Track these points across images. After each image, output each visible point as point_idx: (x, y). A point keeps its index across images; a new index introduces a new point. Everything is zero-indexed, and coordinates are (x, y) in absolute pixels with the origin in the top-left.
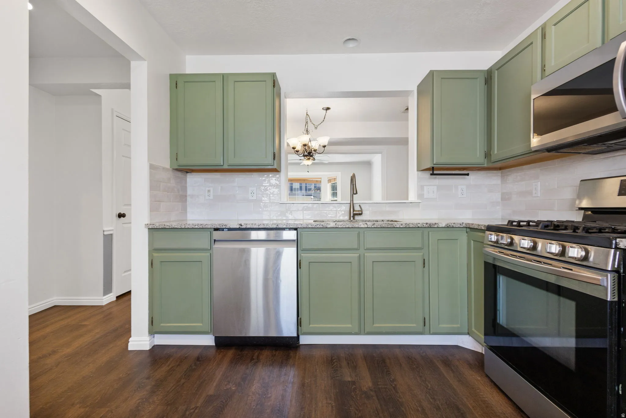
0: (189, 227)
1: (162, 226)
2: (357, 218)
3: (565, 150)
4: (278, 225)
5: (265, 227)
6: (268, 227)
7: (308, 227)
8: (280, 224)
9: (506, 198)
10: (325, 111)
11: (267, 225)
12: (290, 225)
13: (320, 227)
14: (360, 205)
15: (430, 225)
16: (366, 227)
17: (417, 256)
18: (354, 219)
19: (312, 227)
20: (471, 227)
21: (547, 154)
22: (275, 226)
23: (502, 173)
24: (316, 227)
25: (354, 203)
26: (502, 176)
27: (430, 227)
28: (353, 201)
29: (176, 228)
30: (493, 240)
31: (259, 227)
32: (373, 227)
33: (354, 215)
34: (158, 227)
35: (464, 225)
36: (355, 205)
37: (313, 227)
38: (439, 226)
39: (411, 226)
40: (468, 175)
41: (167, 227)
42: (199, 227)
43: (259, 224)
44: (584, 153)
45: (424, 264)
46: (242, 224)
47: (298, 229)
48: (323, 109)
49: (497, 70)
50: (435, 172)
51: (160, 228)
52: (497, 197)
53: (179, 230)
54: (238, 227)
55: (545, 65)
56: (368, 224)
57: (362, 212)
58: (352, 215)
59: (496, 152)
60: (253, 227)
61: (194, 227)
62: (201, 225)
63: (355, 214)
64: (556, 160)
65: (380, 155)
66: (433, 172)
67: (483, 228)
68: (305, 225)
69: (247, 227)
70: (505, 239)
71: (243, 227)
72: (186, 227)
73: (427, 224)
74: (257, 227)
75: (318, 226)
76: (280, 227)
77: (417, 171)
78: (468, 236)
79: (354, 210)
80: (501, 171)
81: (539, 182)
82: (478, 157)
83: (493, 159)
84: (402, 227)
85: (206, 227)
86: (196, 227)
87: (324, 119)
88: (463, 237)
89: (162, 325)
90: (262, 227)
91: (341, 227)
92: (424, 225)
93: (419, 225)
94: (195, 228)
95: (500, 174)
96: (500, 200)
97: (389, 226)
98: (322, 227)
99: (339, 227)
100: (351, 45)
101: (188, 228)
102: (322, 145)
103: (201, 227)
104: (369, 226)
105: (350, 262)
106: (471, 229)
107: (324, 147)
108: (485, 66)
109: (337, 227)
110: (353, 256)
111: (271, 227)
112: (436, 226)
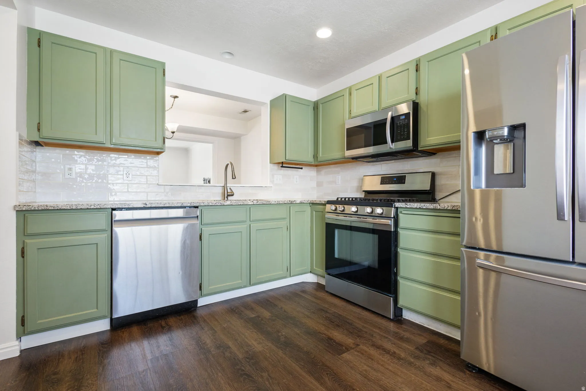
0: (83, 207)
1: (42, 207)
2: (230, 198)
3: (362, 160)
4: (182, 204)
5: (170, 206)
6: (174, 206)
7: (209, 205)
8: (184, 203)
9: (319, 184)
10: (174, 99)
11: (172, 204)
12: (194, 204)
13: (218, 205)
14: (230, 188)
15: (291, 202)
16: (253, 204)
17: (283, 224)
18: (227, 199)
19: (212, 205)
20: (314, 202)
21: (351, 160)
22: (180, 205)
23: (317, 168)
24: (216, 205)
25: (227, 186)
26: (317, 171)
27: (292, 203)
28: (227, 184)
29: (64, 209)
30: (333, 209)
31: (164, 206)
32: (257, 204)
33: (228, 196)
34: (37, 209)
35: (309, 202)
36: (227, 187)
37: (214, 205)
38: (296, 203)
39: (281, 203)
40: (302, 168)
41: (50, 208)
42: (95, 208)
43: (165, 203)
44: (366, 162)
45: (287, 229)
46: (147, 203)
47: (199, 207)
48: (171, 96)
49: (322, 104)
50: (284, 165)
51: (40, 209)
52: (314, 184)
53: (70, 211)
54: (142, 206)
55: (351, 111)
56: (254, 202)
57: (234, 193)
58: (226, 196)
59: (321, 156)
60: (158, 206)
61: (89, 208)
62: (99, 205)
63: (228, 194)
64: (349, 164)
65: (211, 145)
66: (282, 165)
67: (323, 203)
68: (207, 203)
69: (152, 206)
70: (340, 208)
71: (147, 206)
72: (79, 208)
73: (290, 201)
74: (163, 206)
75: (217, 204)
76: (184, 205)
77: (270, 163)
78: (311, 209)
79: (227, 192)
80: (316, 167)
81: (340, 176)
82: (309, 158)
83: (319, 159)
84: (275, 203)
85: (105, 207)
86: (92, 207)
87: (172, 106)
88: (308, 209)
89: (39, 321)
90: (167, 206)
91: (235, 204)
92: (288, 202)
93: (285, 202)
94: (91, 209)
95: (316, 169)
96: (316, 186)
97: (268, 203)
98: (220, 204)
99: (234, 204)
100: (227, 56)
101: (81, 209)
102: (170, 131)
103: (98, 207)
104: (254, 204)
105: (240, 232)
106: (313, 204)
107: (173, 133)
108: (314, 99)
109: (232, 204)
110: (243, 227)
111: (176, 206)
112: (295, 203)
